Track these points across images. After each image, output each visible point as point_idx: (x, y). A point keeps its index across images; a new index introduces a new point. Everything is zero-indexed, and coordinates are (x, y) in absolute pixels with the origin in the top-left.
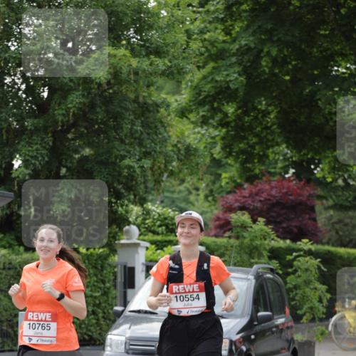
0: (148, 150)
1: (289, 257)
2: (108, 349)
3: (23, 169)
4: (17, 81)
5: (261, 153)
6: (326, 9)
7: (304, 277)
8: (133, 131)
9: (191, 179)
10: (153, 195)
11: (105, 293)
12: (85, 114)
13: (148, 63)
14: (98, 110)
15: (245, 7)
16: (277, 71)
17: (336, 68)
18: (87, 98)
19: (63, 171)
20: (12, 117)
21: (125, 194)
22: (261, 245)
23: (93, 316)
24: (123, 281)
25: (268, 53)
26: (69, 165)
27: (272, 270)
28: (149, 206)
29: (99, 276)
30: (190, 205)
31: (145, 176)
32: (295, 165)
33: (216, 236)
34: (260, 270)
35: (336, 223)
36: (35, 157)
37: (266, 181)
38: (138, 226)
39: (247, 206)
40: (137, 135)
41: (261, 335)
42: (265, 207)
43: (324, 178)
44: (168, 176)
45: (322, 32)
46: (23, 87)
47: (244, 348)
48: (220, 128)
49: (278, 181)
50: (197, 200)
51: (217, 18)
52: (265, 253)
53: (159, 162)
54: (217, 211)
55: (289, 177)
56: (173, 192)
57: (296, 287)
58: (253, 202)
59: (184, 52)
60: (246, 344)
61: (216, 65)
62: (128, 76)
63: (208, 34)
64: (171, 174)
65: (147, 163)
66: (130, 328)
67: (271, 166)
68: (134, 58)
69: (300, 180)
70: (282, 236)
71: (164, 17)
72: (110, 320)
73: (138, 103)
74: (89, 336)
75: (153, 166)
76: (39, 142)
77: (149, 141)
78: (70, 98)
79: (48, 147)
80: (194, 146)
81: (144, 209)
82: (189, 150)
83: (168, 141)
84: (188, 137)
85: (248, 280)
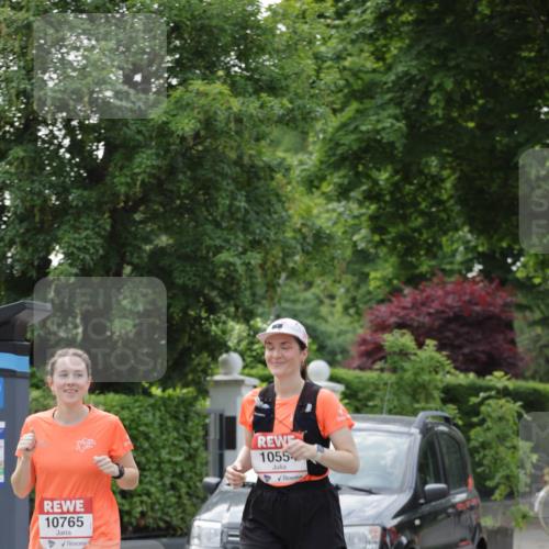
0: (257, 238)
1: (474, 400)
2: (195, 541)
3: (65, 267)
4: (57, 133)
5: (430, 241)
7: (496, 430)
8: (233, 209)
9: (323, 281)
10: (264, 306)
11: (191, 457)
12: (160, 183)
13: (257, 104)
14: (181, 177)
16: (455, 114)
17: (546, 110)
18: (164, 158)
19: (128, 269)
20: (49, 189)
21: (223, 305)
22: (430, 381)
24: (218, 437)
25: (440, 87)
26: (136, 261)
27: (447, 420)
28: (258, 323)
29: (182, 431)
30: (320, 321)
31: (251, 277)
32: (482, 258)
33: (361, 368)
34: (429, 420)
35: (545, 346)
36: (84, 249)
37: (438, 284)
38: (242, 355)
39: (409, 323)
40: (239, 216)
41: (430, 519)
42: (437, 323)
43: (529, 278)
44: (287, 278)
45: (525, 54)
46: (67, 142)
47: (404, 540)
48: (367, 204)
49: (457, 283)
50: (332, 314)
52: (437, 394)
53: (273, 256)
54: (362, 330)
55: (474, 277)
56: (295, 302)
57: (484, 446)
58: (418, 315)
59: (312, 88)
60: (407, 533)
62: (227, 124)
63: (349, 59)
64: (293, 274)
65: (255, 258)
66: (228, 510)
67: (446, 261)
69: (491, 281)
70: (463, 367)
71: (282, 34)
72: (198, 498)
73: (242, 166)
75: (265, 263)
76: (91, 226)
77: (259, 224)
78: (138, 160)
79: (103, 233)
80: (328, 232)
81: (250, 328)
82: (320, 237)
83: (287, 224)
84: (318, 217)
85: (411, 435)
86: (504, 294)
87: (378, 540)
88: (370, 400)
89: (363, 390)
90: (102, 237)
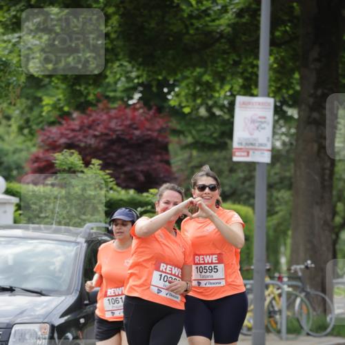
34: (94, 231)
37: (103, 110)
39: (77, 143)
42: (102, 144)
43: (180, 107)
49: (119, 109)
50: (8, 133)
54: (35, 149)
55: (134, 104)
58: (85, 137)
60: (73, 330)
67: (109, 89)
69: (150, 108)
70: (124, 185)
85: (77, 243)
86: (160, 120)
87: (47, 336)
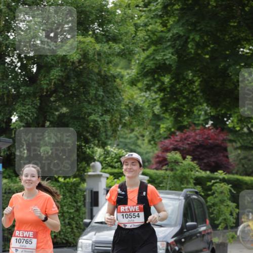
0: (108, 109)
1: (209, 184)
2: (79, 249)
3: (19, 122)
4: (14, 60)
5: (189, 110)
6: (234, 8)
7: (220, 197)
8: (97, 96)
9: (139, 129)
10: (111, 140)
11: (78, 210)
12: (63, 83)
13: (108, 47)
14: (72, 80)
15: (176, 7)
16: (200, 52)
17: (242, 49)
18: (64, 72)
19: (48, 123)
20: (11, 86)
21: (92, 140)
22: (188, 175)
23: (69, 226)
24: (90, 201)
25: (193, 40)
26: (51, 119)
27: (197, 193)
28: (109, 148)
29: (73, 198)
30: (138, 147)
31: (106, 127)
32: (212, 118)
33: (157, 169)
34: (188, 193)
35: (242, 159)
36: (27, 114)
37: (192, 130)
38: (101, 163)
39: (179, 148)
40: (100, 98)
41: (189, 238)
42: (192, 148)
43: (234, 127)
44: (122, 127)
45: (232, 24)
46: (19, 64)
47: (177, 248)
48: (159, 93)
49: (200, 130)
50: (143, 144)
51: (157, 14)
52: (192, 181)
53: (115, 117)
54: (157, 151)
55: (209, 127)
56: (126, 138)
57: (214, 205)
58: (183, 144)
59: (134, 39)
60: (178, 245)
61: (156, 48)
62: (93, 56)
63: (151, 26)
64: (125, 125)
65: (107, 118)
66: (95, 234)
67: (195, 119)
68: (98, 43)
69: (217, 129)
70: (204, 169)
71: (119, 14)
72: (81, 229)
73: (101, 76)
74: (66, 240)
75: (112, 120)
76: (30, 103)
77: (109, 102)
78: (52, 72)
79: (36, 107)
80: (141, 106)
81: (105, 150)
82: (137, 108)
83: (122, 102)
84: (136, 99)
85: (180, 200)
86: (223, 135)
87: (165, 248)
88: (161, 184)
89: (157, 179)
90: (36, 108)
